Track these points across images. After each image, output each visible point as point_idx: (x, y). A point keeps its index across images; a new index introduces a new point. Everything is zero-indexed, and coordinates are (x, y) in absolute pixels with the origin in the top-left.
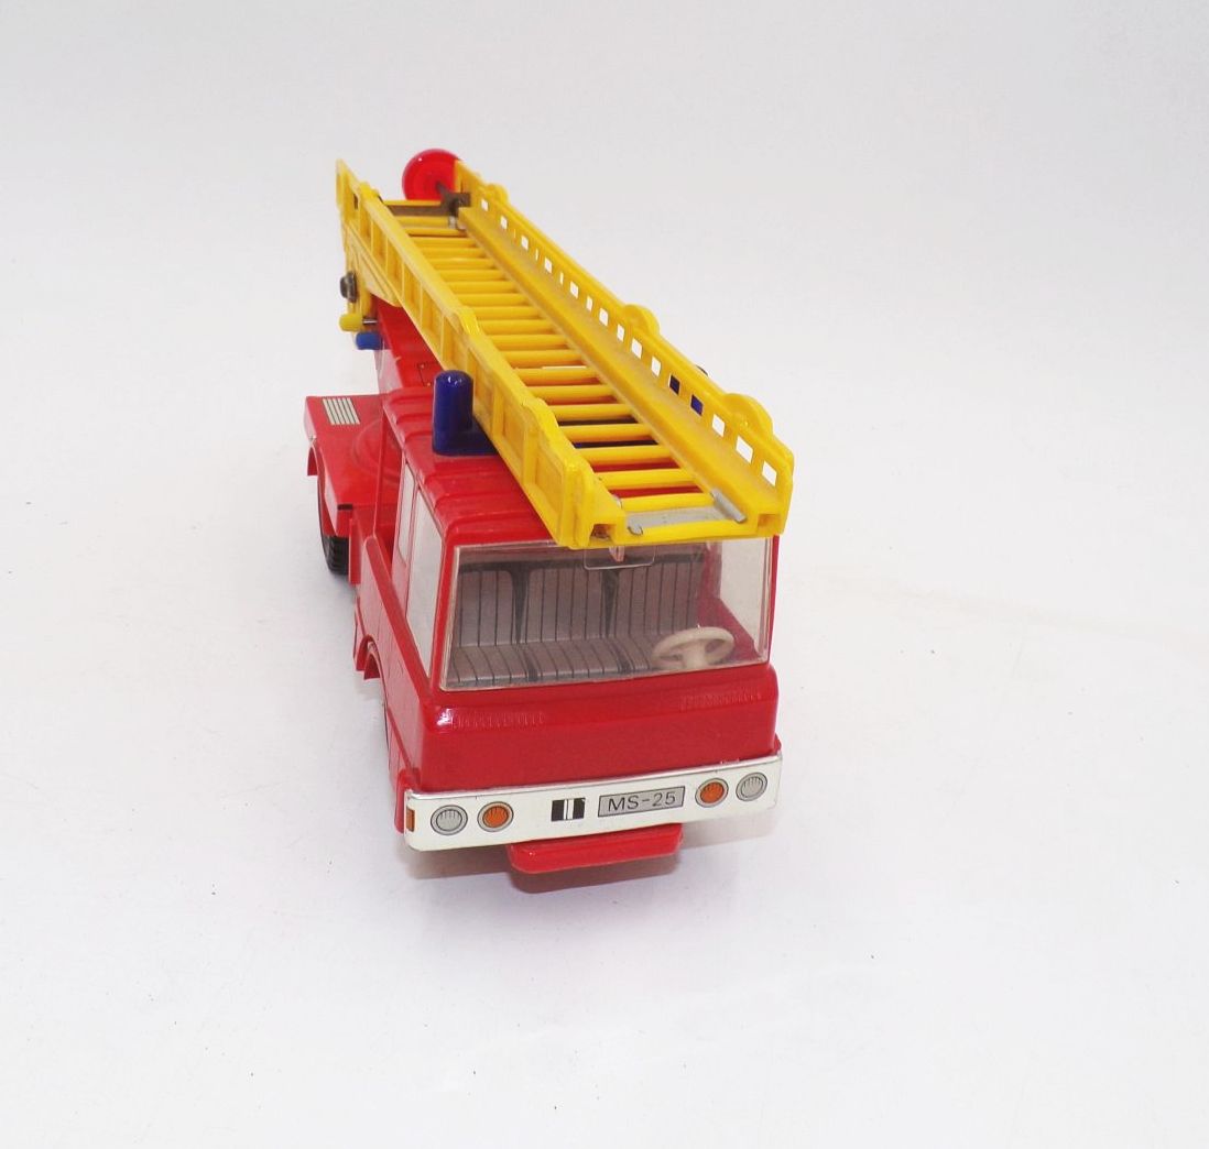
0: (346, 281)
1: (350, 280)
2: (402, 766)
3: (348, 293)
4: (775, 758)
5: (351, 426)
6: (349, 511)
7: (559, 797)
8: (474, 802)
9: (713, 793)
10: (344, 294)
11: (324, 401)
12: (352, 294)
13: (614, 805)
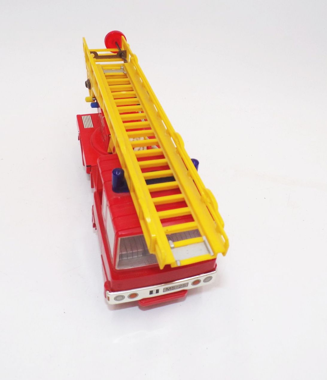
0: (87, 83)
1: (88, 83)
2: (106, 280)
3: (88, 87)
4: (215, 272)
5: (91, 128)
6: (90, 167)
7: (151, 290)
8: (126, 293)
9: (197, 282)
10: (87, 87)
11: (82, 117)
12: (89, 87)
13: (167, 289)
